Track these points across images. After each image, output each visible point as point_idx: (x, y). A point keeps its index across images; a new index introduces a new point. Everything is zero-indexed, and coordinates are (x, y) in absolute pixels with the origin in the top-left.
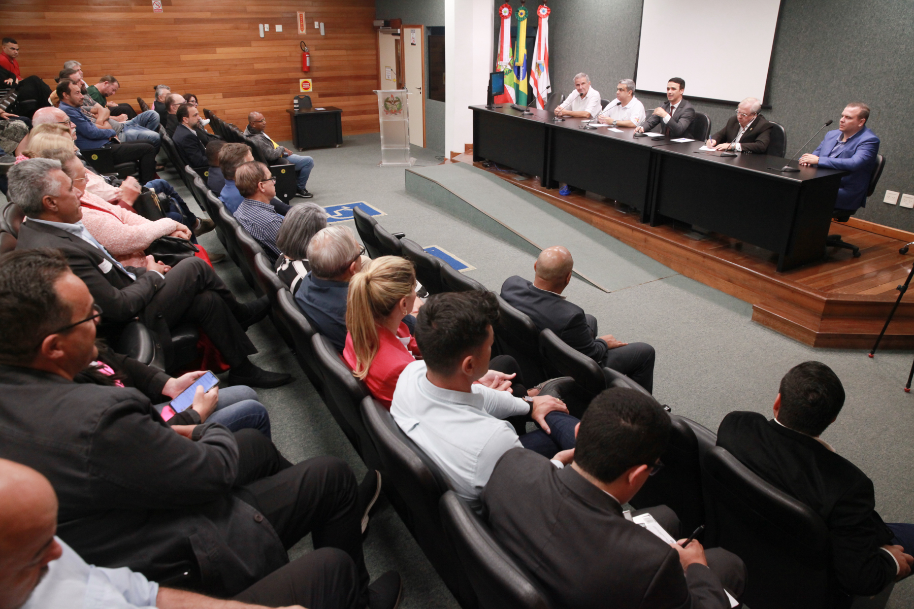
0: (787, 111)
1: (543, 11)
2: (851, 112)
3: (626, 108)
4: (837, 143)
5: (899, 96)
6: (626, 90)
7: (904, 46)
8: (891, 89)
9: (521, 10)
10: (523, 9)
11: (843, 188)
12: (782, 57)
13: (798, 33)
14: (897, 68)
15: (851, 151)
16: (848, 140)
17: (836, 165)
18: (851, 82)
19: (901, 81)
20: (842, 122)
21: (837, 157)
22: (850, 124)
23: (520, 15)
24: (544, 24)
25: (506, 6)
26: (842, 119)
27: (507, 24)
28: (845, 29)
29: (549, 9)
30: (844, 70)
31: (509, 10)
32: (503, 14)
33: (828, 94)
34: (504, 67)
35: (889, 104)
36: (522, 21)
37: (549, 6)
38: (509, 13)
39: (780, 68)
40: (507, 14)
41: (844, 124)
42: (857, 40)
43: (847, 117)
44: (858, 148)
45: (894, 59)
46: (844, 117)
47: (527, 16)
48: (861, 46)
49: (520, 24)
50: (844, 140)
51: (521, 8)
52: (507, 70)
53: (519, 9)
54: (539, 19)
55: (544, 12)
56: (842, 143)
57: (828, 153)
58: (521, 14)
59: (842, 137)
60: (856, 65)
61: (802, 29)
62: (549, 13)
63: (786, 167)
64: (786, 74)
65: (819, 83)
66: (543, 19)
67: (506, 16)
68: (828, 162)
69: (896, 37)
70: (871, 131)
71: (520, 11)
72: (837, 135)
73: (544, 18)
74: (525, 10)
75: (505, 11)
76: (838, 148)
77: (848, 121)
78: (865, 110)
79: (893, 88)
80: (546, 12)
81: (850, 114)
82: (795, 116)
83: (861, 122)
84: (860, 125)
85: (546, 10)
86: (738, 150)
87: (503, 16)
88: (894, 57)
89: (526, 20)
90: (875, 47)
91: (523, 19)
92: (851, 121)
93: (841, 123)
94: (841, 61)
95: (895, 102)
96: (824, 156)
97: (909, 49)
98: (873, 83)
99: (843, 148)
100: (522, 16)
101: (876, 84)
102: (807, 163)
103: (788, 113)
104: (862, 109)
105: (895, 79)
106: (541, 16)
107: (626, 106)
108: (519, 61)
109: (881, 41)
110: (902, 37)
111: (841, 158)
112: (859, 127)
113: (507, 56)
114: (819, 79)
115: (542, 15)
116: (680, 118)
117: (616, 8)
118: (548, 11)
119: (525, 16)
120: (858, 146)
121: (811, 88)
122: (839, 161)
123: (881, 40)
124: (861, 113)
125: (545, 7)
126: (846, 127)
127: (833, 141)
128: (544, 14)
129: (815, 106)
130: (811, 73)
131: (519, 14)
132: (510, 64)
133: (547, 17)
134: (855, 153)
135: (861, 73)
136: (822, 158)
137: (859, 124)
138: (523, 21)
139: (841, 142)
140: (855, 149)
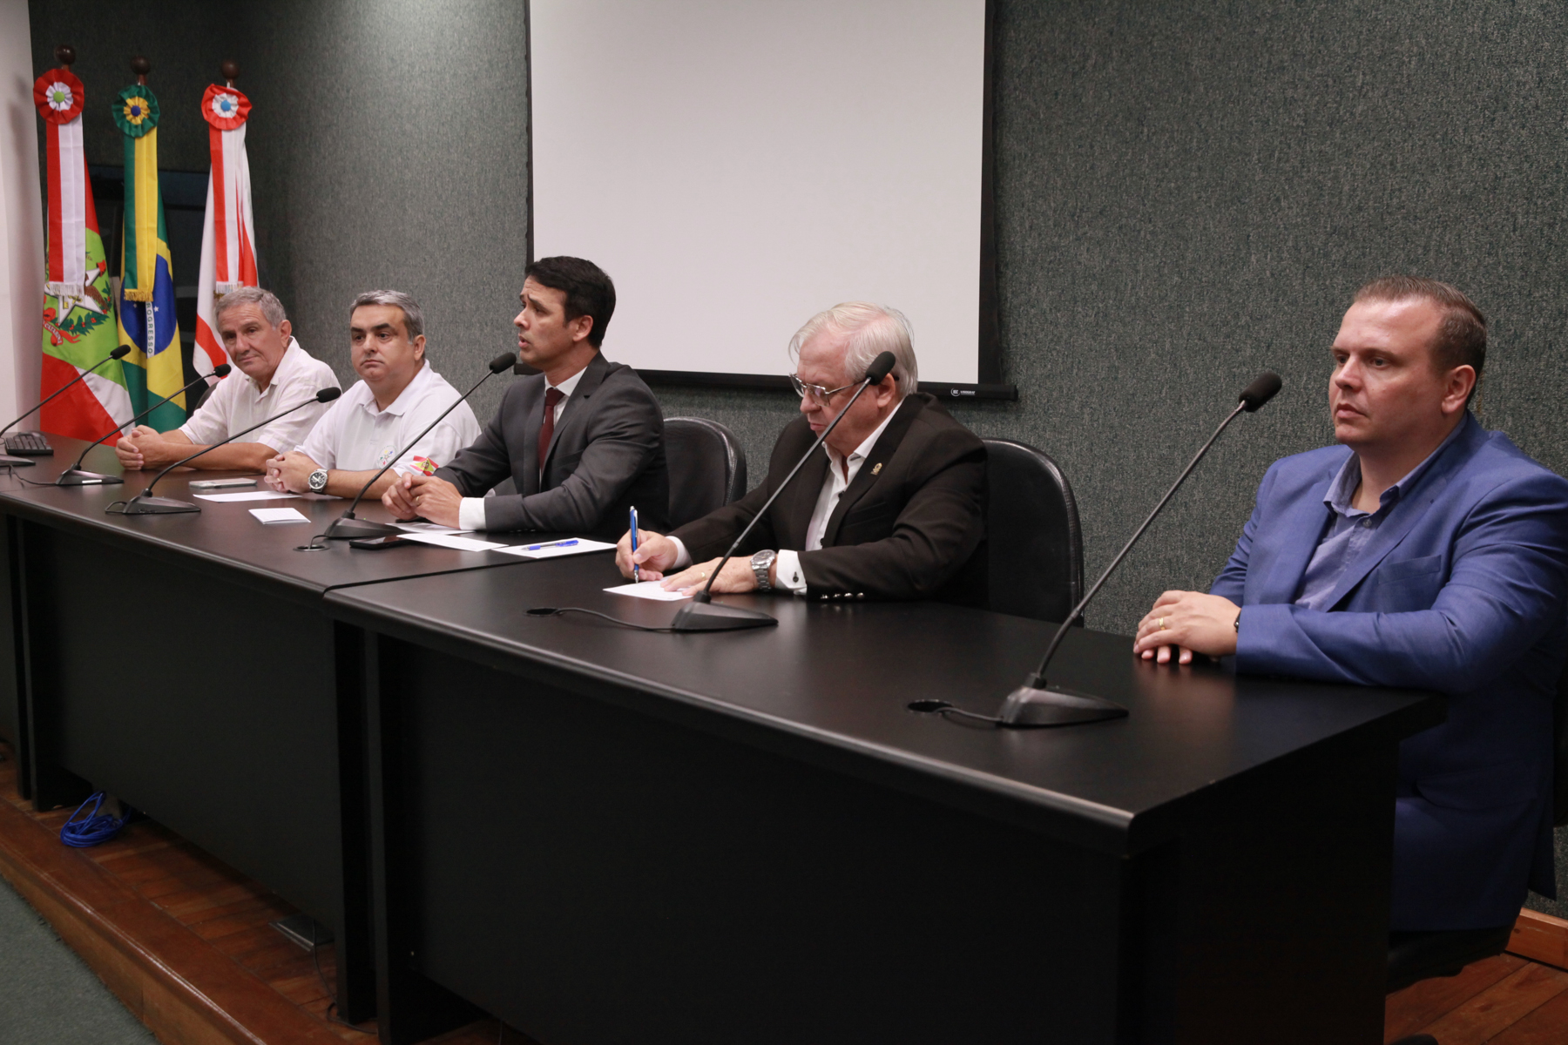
0: (1082, 407)
1: (224, 105)
2: (1392, 325)
3: (389, 416)
4: (1331, 520)
5: (1557, 296)
6: (404, 330)
7: (1531, 67)
8: (1510, 267)
9: (132, 97)
10: (140, 95)
11: (1416, 793)
12: (1028, 180)
13: (1074, 75)
14: (1519, 171)
15: (1425, 561)
16: (1392, 500)
17: (1343, 652)
18: (1326, 255)
19: (1551, 226)
20: (1347, 388)
21: (1343, 605)
22: (1396, 394)
23: (130, 117)
24: (233, 150)
25: (61, 79)
26: (1341, 374)
27: (71, 139)
28: (1261, 31)
29: (244, 100)
30: (1284, 204)
31: (73, 92)
32: (52, 105)
33: (1237, 316)
34: (71, 302)
35: (1517, 336)
36: (138, 137)
37: (243, 90)
38: (76, 102)
39: (1027, 225)
40: (64, 106)
41: (1361, 400)
42: (1318, 71)
43: (1371, 357)
44: (1463, 542)
45: (1500, 133)
46: (1352, 360)
47: (156, 117)
48: (1341, 93)
49: (133, 144)
50: (1368, 503)
51: (134, 89)
52: (83, 314)
53: (125, 95)
54: (213, 135)
55: (225, 108)
56: (1360, 519)
57: (1287, 581)
58: (136, 111)
59: (1352, 484)
60: (1336, 178)
61: (1087, 57)
62: (245, 111)
63: (1026, 694)
64: (1055, 248)
65: (1192, 271)
66: (225, 135)
67: (63, 113)
68: (1291, 635)
69: (1485, 37)
70: (1515, 446)
71: (130, 102)
72: (1323, 476)
73: (229, 129)
74: (147, 97)
75: (60, 95)
76: (1344, 547)
77: (1378, 382)
78: (1460, 312)
79: (1519, 261)
80: (235, 108)
81: (1383, 340)
82: (1116, 422)
83: (1457, 385)
84: (1452, 404)
85: (233, 100)
86: (790, 585)
87: (53, 112)
88: (1497, 126)
89: (154, 133)
90: (1400, 92)
91: (144, 130)
92: (1398, 378)
93: (1338, 398)
94: (1264, 170)
95: (1546, 327)
96: (1268, 599)
97: (1555, 81)
98: (1426, 249)
99: (1370, 550)
100: (138, 120)
101: (1438, 251)
102: (1175, 649)
103: (1087, 410)
104: (1444, 310)
105: (1521, 220)
106: (217, 124)
107: (389, 409)
108: (139, 285)
109: (1422, 59)
110: (1515, 33)
111: (1368, 608)
112: (1445, 414)
113: (78, 259)
114: (1189, 256)
115: (221, 119)
116: (586, 443)
117: (455, 75)
118: (241, 105)
119: (150, 118)
120: (1459, 532)
121: (1162, 299)
122: (1357, 626)
123: (1421, 55)
124: (1443, 330)
125: (230, 93)
126: (1375, 420)
127: (1306, 512)
128: (229, 115)
129: (1190, 371)
130: (1153, 233)
131: (127, 110)
132: (90, 291)
133: (239, 126)
134: (1447, 578)
135: (1360, 209)
136: (1256, 611)
137: (1443, 397)
138: (145, 139)
139: (1351, 512)
140: (1441, 548)
